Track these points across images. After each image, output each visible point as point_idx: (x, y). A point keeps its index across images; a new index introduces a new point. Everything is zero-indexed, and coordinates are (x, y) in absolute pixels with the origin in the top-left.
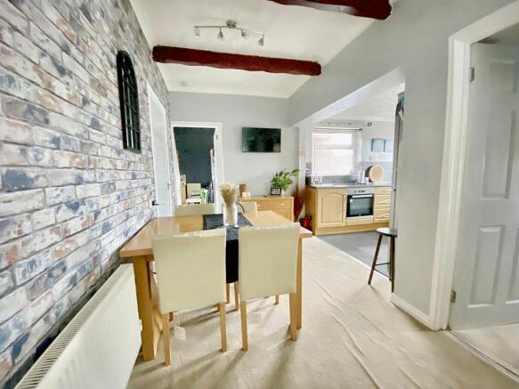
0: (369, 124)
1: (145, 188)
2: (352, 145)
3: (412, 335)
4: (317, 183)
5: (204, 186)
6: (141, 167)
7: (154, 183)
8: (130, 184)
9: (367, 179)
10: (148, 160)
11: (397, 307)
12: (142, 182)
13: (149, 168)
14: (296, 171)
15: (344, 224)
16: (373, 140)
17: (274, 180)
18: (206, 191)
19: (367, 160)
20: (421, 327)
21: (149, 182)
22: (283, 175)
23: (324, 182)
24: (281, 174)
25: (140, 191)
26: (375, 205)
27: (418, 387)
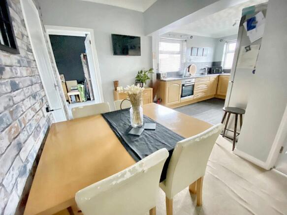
0: (191, 37)
1: (34, 97)
2: (180, 52)
3: (260, 177)
4: (164, 77)
5: (80, 82)
6: (22, 72)
7: (42, 87)
8: (11, 99)
9: (189, 73)
10: (30, 63)
11: (240, 157)
12: (28, 91)
13: (32, 72)
14: (151, 70)
15: (179, 102)
16: (192, 48)
17: (138, 76)
18: (82, 86)
19: (189, 62)
20: (261, 170)
21: (36, 88)
22: (143, 73)
23: (168, 77)
24: (141, 72)
25: (28, 103)
26: (195, 89)
27: (281, 214)
